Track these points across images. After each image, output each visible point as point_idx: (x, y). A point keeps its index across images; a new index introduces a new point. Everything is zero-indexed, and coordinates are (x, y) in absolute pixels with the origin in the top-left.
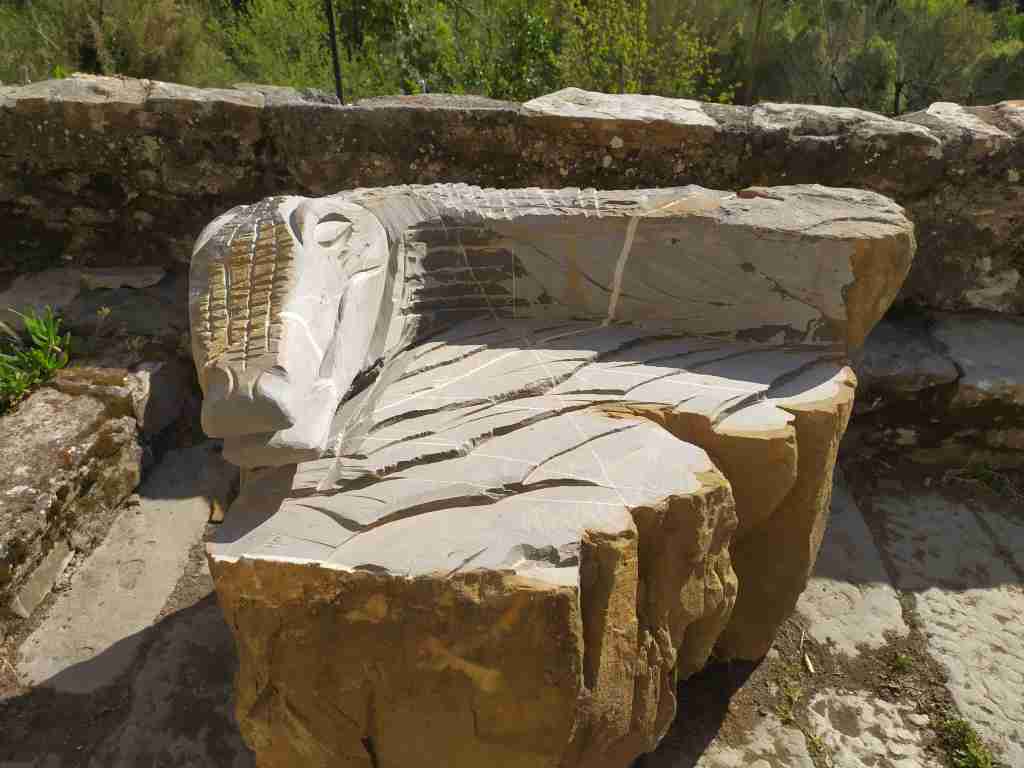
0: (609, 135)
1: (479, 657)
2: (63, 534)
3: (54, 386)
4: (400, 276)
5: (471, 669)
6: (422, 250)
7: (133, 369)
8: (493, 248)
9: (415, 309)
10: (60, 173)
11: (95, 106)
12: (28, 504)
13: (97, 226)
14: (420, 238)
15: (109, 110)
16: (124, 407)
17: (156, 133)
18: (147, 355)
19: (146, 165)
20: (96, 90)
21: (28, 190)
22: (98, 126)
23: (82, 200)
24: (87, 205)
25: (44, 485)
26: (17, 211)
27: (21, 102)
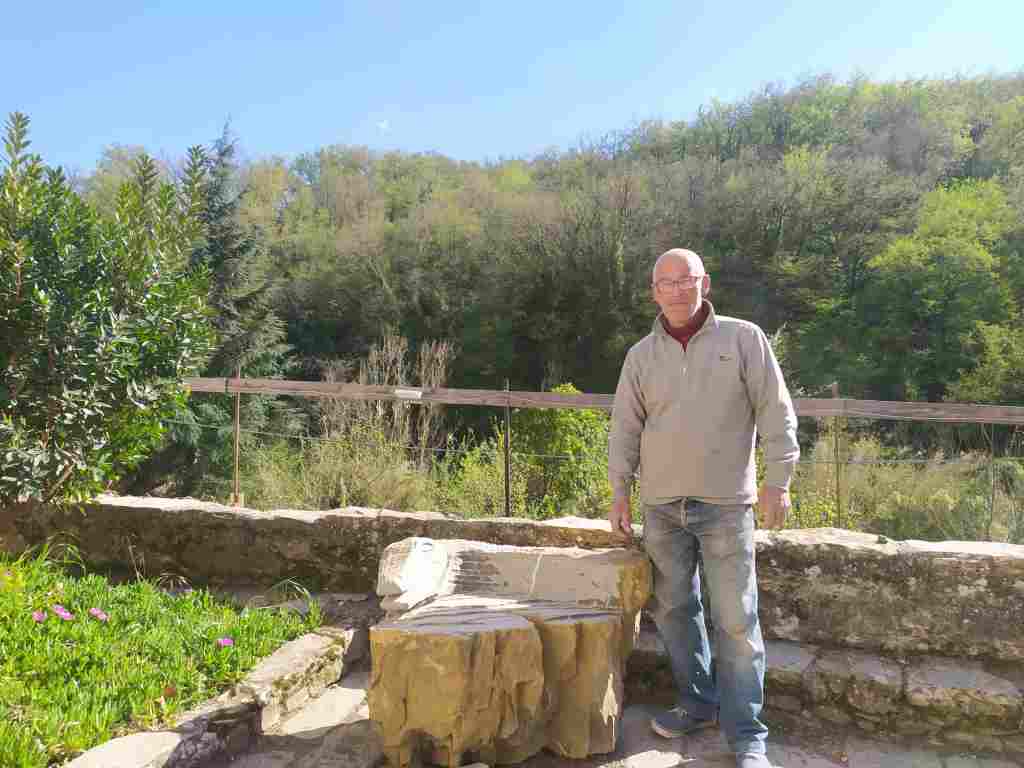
0: (576, 536)
1: (439, 661)
2: (308, 685)
3: (314, 632)
4: (450, 568)
5: (436, 665)
6: (461, 561)
7: (347, 629)
8: (487, 563)
9: (456, 582)
10: (334, 548)
11: (356, 519)
12: (300, 665)
13: (343, 573)
14: (460, 557)
15: (362, 520)
16: (342, 642)
17: (379, 531)
18: (354, 625)
19: (371, 545)
20: (358, 512)
21: (318, 555)
22: (356, 526)
23: (340, 559)
24: (342, 563)
25: (307, 660)
26: (311, 565)
27: (328, 517)
